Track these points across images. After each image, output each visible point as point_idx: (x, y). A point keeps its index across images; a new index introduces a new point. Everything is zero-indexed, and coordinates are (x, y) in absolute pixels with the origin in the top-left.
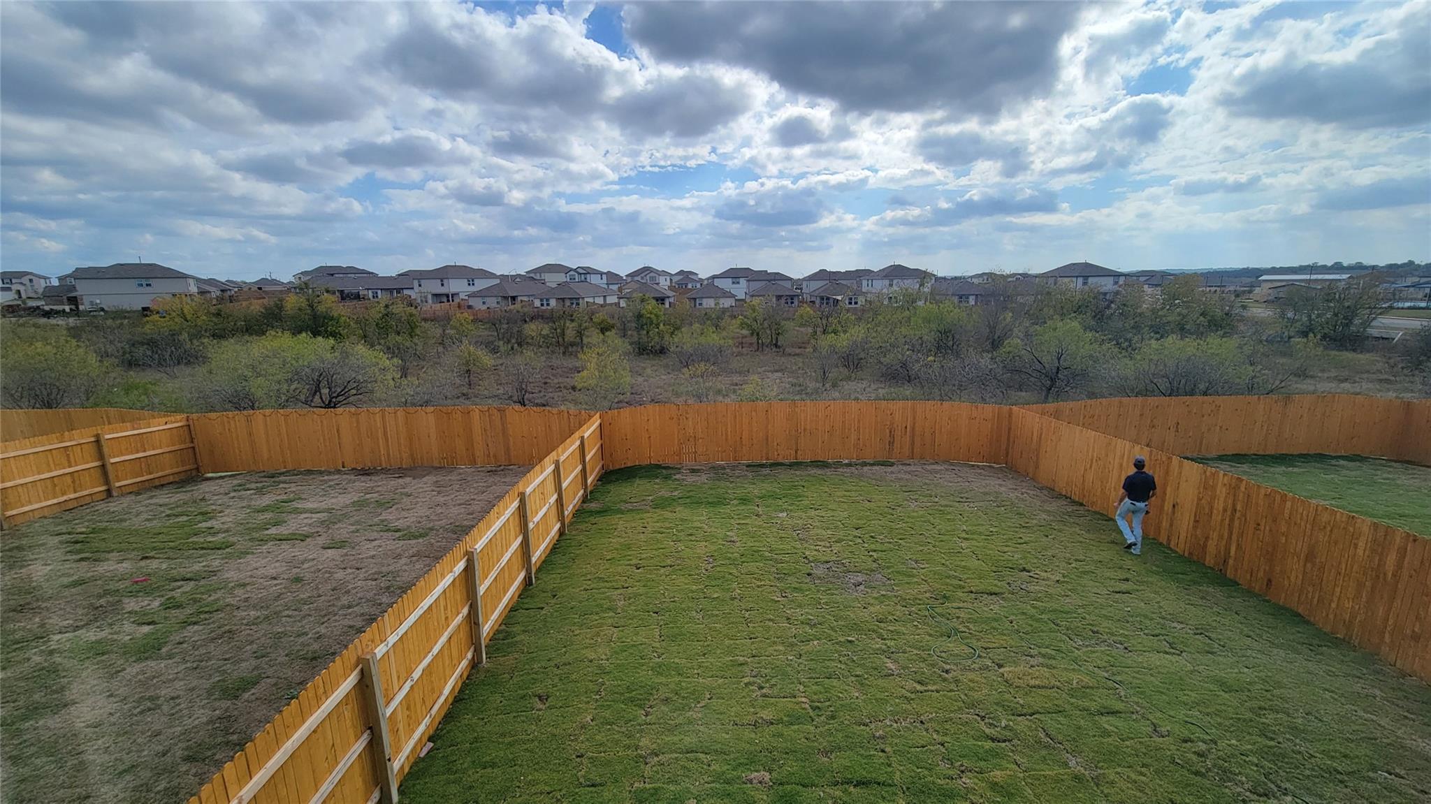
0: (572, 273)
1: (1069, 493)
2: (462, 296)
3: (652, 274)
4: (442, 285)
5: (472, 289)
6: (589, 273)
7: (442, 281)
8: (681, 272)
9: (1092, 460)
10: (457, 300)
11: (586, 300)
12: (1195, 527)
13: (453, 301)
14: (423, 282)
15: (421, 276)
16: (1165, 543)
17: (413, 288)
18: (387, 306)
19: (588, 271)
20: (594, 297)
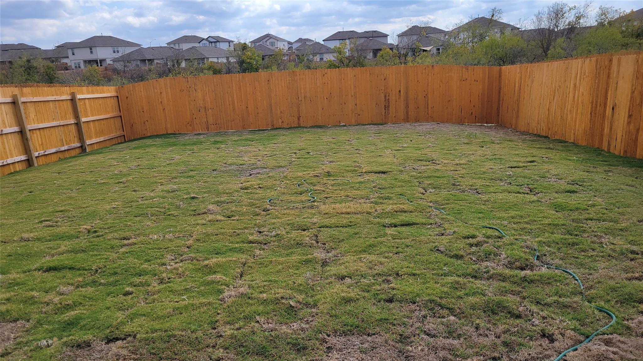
0: (204, 42)
1: (539, 132)
2: (109, 62)
3: (271, 40)
4: (91, 52)
5: (117, 55)
6: (218, 41)
7: (91, 49)
8: (300, 40)
9: (555, 90)
10: (104, 65)
11: (210, 60)
12: (629, 123)
13: (101, 65)
14: (76, 51)
15: (73, 47)
16: (606, 149)
17: (68, 57)
18: (28, 61)
19: (218, 40)
20: (218, 58)
